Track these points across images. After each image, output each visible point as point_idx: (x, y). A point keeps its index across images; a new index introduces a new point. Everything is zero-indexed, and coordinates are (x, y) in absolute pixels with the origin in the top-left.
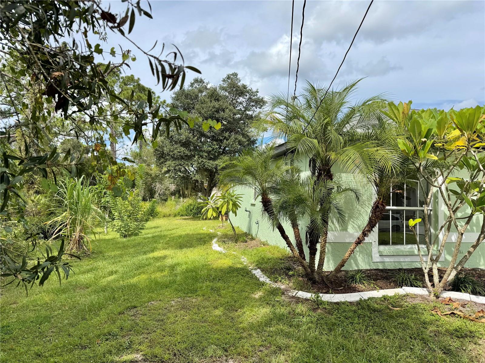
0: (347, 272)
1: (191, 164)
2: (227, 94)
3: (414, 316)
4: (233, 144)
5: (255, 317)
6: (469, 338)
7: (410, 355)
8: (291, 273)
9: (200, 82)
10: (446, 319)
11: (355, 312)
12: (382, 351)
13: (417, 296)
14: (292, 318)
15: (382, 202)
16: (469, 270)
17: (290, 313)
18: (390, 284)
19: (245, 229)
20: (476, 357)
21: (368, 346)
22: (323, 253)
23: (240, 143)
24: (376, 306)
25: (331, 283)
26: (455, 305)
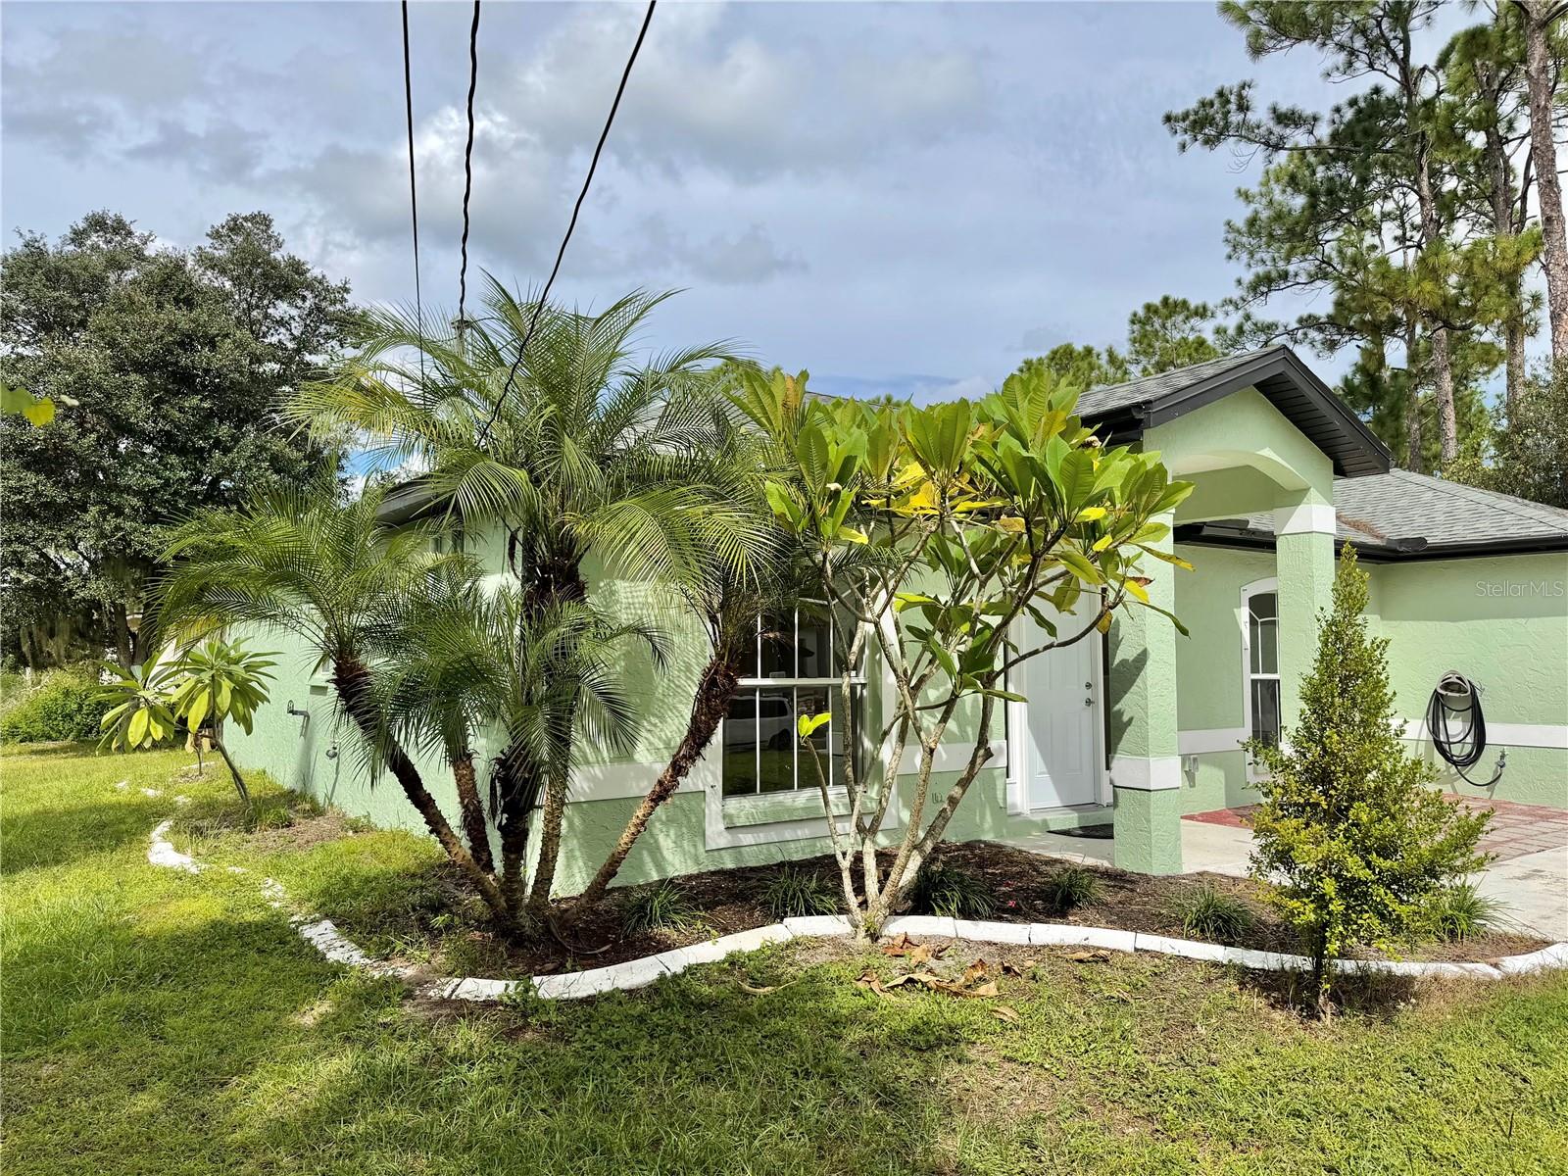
0: (625, 890)
1: (71, 537)
2: (228, 285)
3: (811, 1004)
4: (248, 468)
5: (296, 1096)
6: (945, 1048)
7: (792, 1128)
8: (439, 921)
9: (116, 231)
10: (894, 999)
11: (641, 1019)
12: (711, 1136)
13: (823, 941)
14: (434, 1076)
15: (728, 667)
16: (958, 849)
17: (425, 1060)
18: (751, 915)
19: (286, 779)
20: (960, 1100)
21: (671, 1125)
22: (551, 840)
23: (278, 464)
24: (706, 990)
25: (575, 935)
26: (918, 954)
